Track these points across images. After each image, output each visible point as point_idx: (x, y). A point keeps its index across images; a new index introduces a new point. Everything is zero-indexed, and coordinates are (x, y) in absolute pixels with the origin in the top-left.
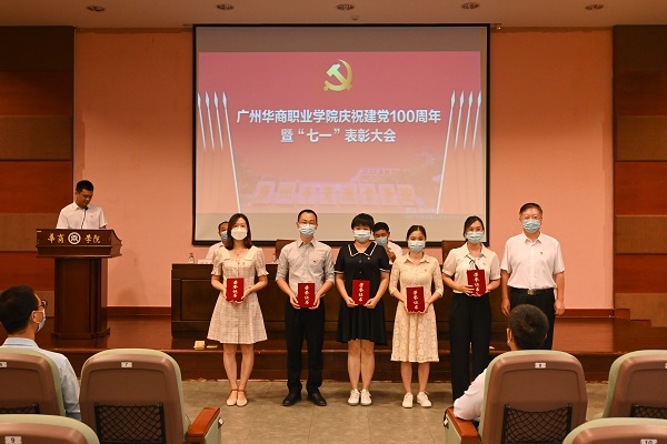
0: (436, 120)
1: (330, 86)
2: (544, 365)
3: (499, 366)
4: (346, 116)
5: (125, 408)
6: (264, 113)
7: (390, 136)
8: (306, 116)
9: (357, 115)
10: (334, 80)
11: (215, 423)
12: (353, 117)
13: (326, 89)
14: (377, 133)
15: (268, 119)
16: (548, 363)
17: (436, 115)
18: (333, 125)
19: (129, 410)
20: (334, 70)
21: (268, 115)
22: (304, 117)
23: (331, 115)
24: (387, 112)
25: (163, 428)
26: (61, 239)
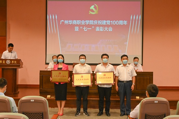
0: (126, 24)
1: (91, 13)
2: (157, 102)
3: (144, 102)
4: (96, 22)
5: (32, 113)
6: (69, 21)
7: (111, 29)
8: (83, 22)
9: (100, 22)
10: (92, 11)
12: (99, 23)
13: (90, 13)
14: (106, 28)
15: (70, 23)
16: (158, 101)
17: (126, 22)
18: (92, 25)
19: (33, 114)
20: (92, 7)
21: (71, 22)
22: (82, 23)
23: (91, 22)
24: (109, 21)
26: (4, 62)
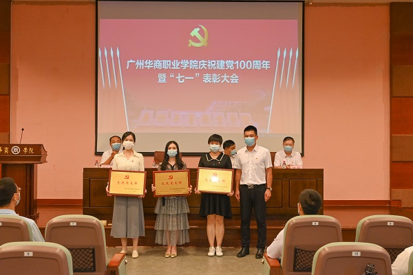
0: (266, 67)
1: (192, 43)
2: (317, 224)
4: (204, 65)
6: (146, 62)
7: (235, 79)
8: (176, 65)
9: (212, 64)
10: (195, 39)
11: (123, 262)
12: (209, 65)
13: (190, 45)
14: (225, 77)
15: (149, 67)
16: (320, 222)
17: (266, 64)
18: (194, 71)
19: (74, 251)
20: (195, 32)
21: (149, 64)
22: (174, 65)
23: (193, 64)
24: (232, 62)
25: (94, 262)
26: (6, 151)
